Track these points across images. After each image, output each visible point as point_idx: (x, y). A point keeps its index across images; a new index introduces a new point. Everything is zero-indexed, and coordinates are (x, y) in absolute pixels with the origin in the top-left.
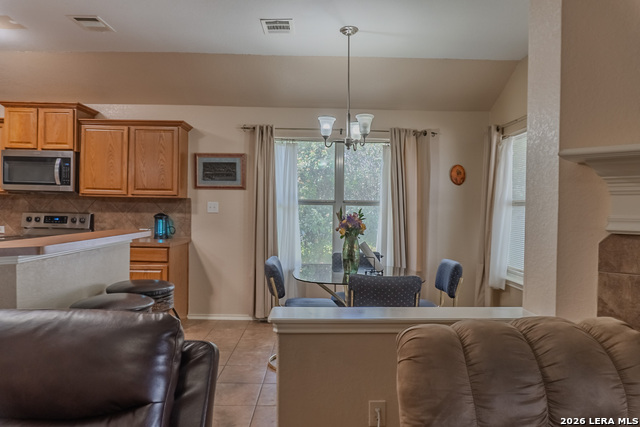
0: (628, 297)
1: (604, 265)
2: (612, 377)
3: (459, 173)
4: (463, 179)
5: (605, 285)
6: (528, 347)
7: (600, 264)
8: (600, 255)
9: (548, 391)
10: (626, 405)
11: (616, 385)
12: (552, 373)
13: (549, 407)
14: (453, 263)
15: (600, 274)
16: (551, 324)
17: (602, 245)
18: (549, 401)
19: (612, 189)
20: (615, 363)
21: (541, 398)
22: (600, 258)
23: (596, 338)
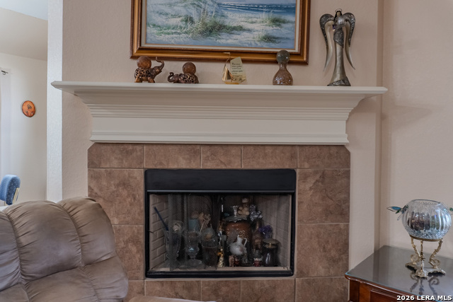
0: (104, 183)
1: (91, 164)
2: (71, 234)
3: (29, 108)
4: (34, 113)
5: (92, 177)
6: (9, 224)
7: (88, 163)
8: (88, 157)
9: (20, 254)
10: (80, 250)
11: (73, 238)
12: (24, 240)
13: (21, 265)
14: (11, 176)
15: (89, 170)
16: (32, 204)
17: (90, 150)
18: (21, 260)
19: (93, 113)
20: (75, 224)
21: (14, 260)
22: (89, 160)
23: (66, 211)
